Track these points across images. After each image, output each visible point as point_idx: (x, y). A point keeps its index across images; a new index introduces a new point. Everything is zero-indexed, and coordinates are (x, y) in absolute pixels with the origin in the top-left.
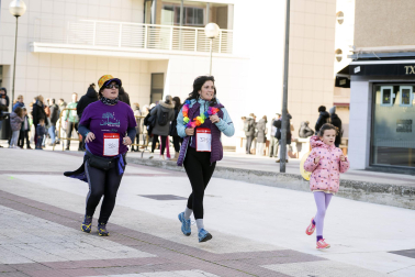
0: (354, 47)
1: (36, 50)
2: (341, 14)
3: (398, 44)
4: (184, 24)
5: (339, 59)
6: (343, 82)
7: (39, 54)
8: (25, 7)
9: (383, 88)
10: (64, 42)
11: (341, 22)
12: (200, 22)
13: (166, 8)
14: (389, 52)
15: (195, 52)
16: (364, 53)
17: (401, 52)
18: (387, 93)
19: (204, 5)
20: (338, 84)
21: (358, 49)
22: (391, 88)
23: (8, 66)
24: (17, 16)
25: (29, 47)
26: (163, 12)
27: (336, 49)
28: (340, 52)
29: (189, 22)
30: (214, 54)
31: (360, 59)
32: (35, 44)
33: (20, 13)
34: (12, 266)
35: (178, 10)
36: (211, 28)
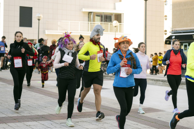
0: (172, 28)
1: (46, 33)
2: (166, 16)
3: (190, 27)
4: (104, 22)
5: (166, 34)
6: (168, 42)
7: (48, 35)
8: (42, 16)
9: (184, 44)
10: (57, 30)
11: (166, 19)
12: (111, 21)
13: (97, 16)
14: (186, 30)
15: (109, 33)
16: (176, 31)
17: (191, 30)
18: (186, 46)
19: (112, 14)
20: (166, 43)
21: (174, 29)
22: (187, 44)
23: (36, 40)
24: (39, 20)
25: (44, 32)
26: (96, 17)
27: (165, 30)
28: (166, 31)
29: (106, 21)
30: (116, 33)
31: (174, 33)
32: (46, 31)
33: (40, 18)
34: (40, 116)
35: (102, 16)
36: (115, 23)
